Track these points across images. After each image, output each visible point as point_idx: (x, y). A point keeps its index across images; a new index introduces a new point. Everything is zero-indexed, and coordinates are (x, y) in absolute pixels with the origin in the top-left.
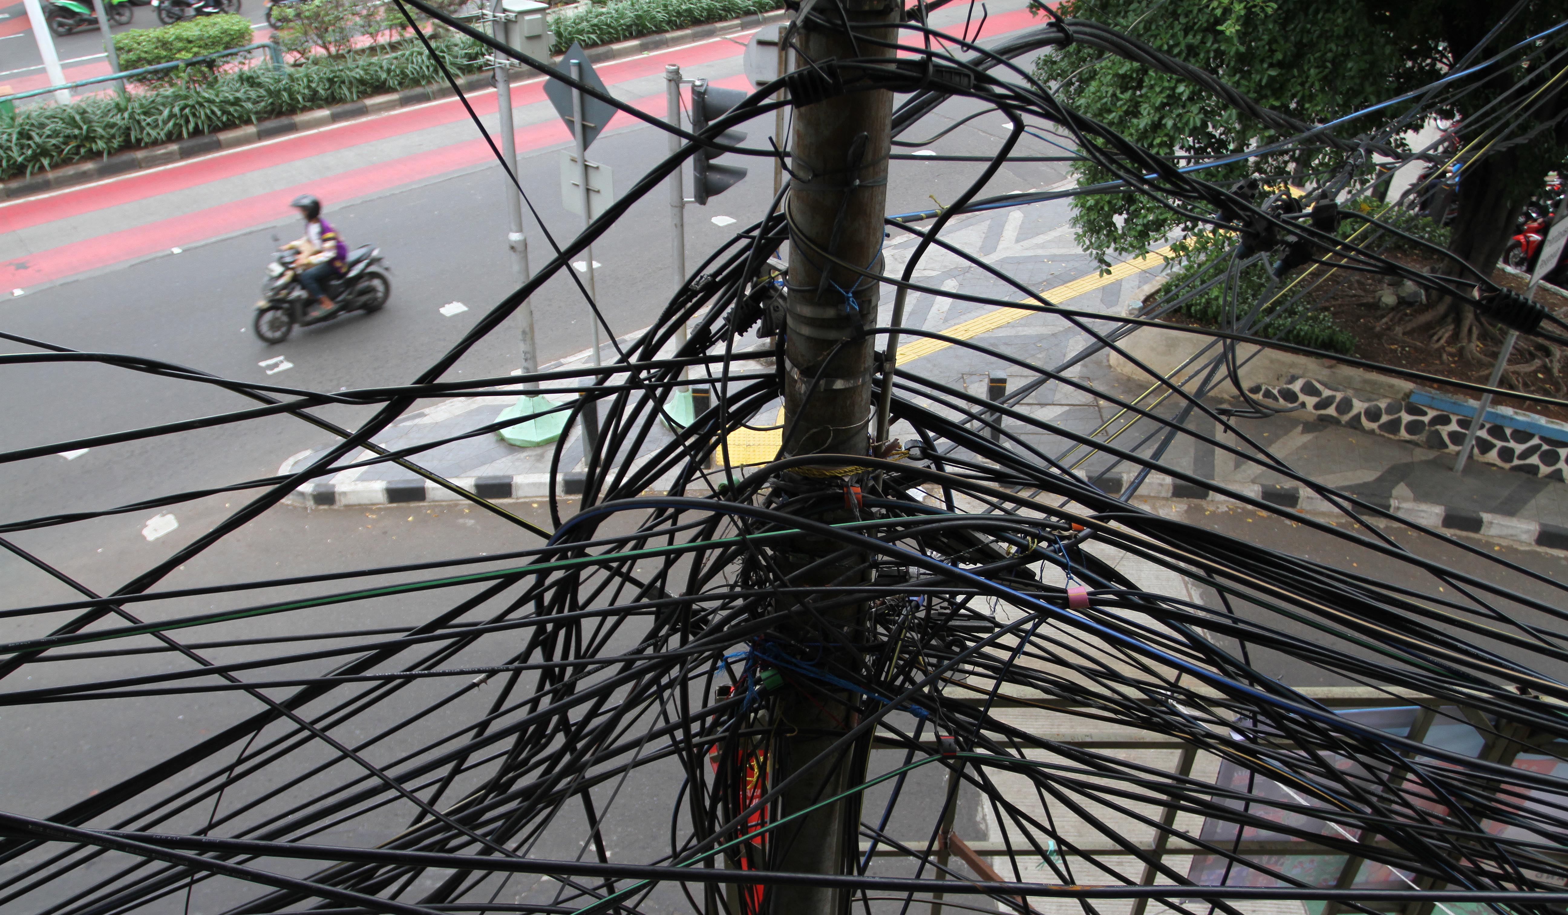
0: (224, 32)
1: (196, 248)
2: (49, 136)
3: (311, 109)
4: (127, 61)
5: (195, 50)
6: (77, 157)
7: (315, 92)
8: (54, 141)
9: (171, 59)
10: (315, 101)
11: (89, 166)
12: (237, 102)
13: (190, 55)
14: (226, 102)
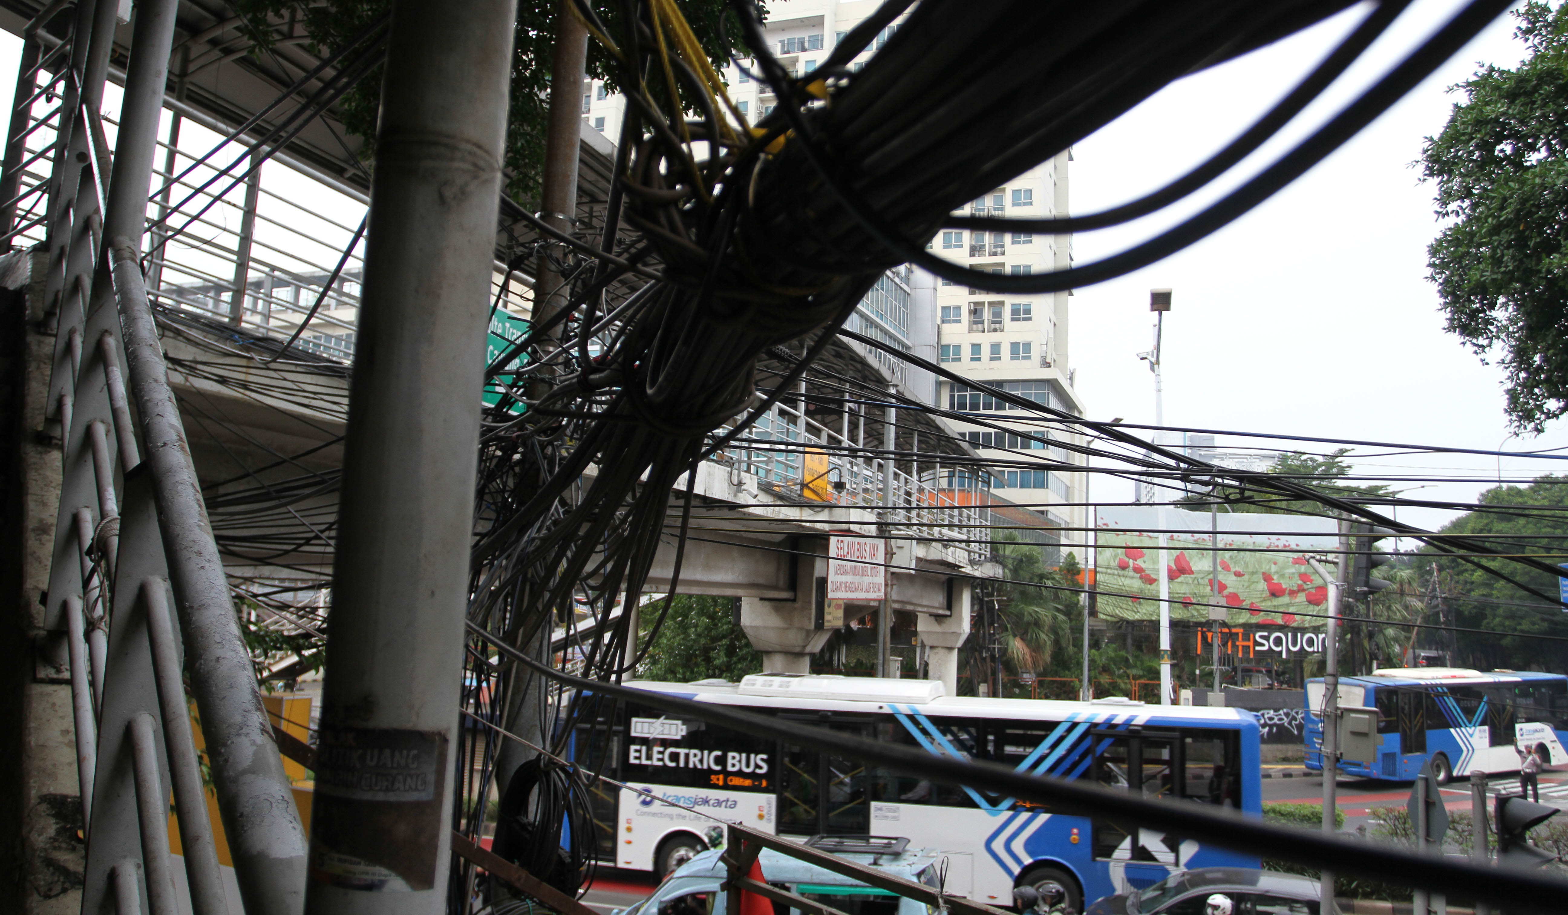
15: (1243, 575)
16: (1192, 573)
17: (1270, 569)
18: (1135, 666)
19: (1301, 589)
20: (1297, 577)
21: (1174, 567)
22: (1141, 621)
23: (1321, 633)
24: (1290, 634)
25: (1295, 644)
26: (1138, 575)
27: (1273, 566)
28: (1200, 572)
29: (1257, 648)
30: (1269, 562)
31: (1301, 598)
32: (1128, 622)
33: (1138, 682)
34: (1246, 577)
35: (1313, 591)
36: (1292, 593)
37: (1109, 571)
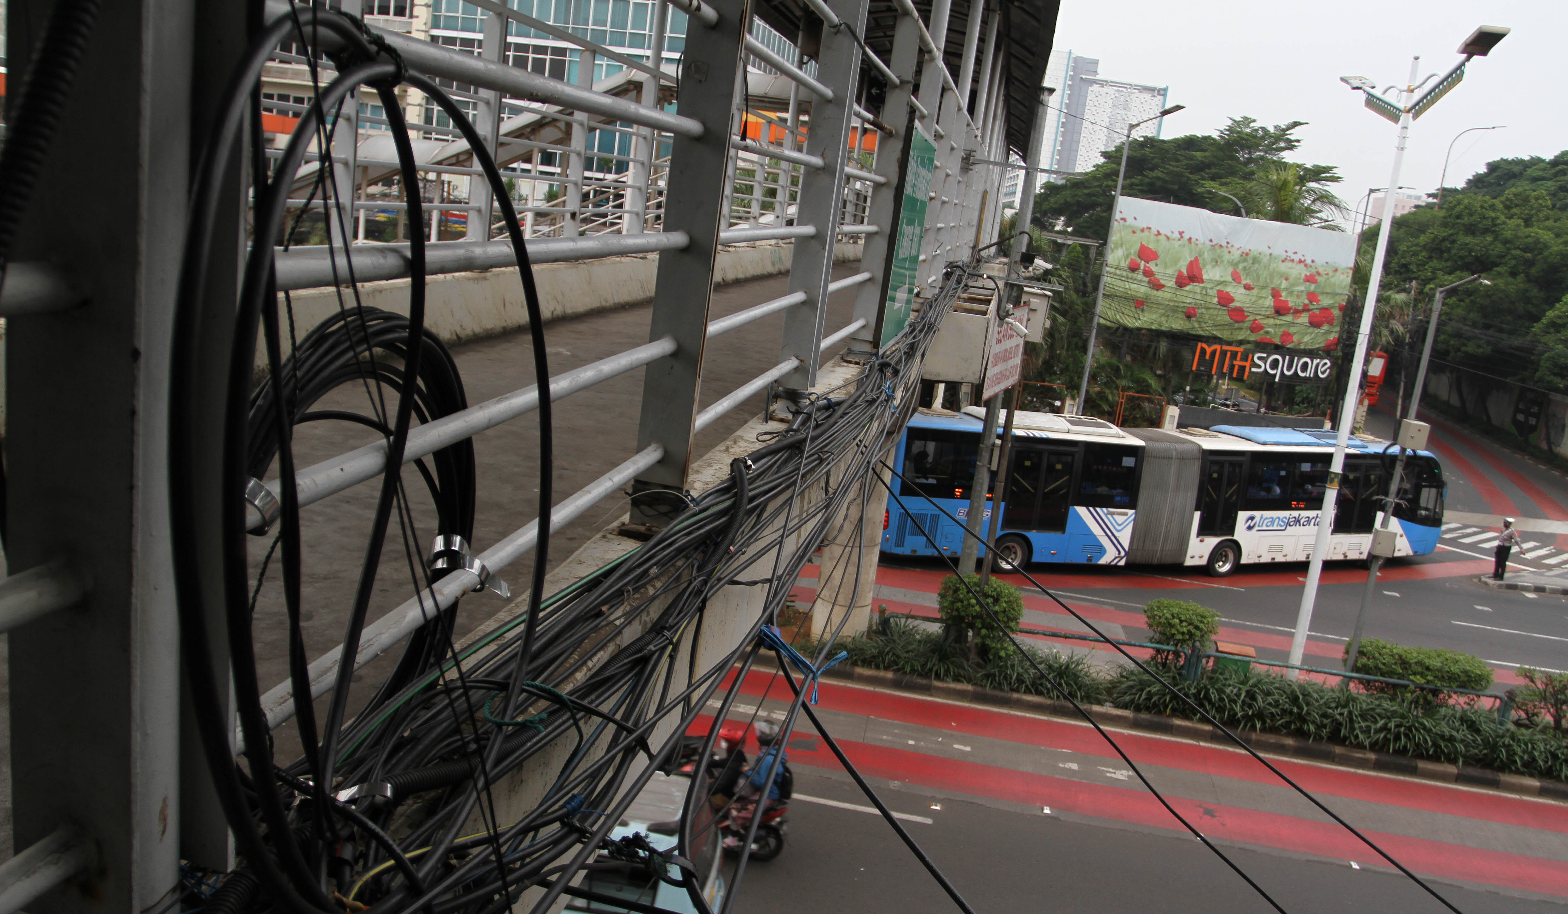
0: (1465, 672)
1: (1375, 872)
2: (1270, 704)
3: (1522, 774)
4: (1364, 665)
5: (1430, 678)
6: (1285, 731)
7: (1534, 759)
8: (1273, 710)
9: (1401, 676)
10: (1530, 768)
11: (1290, 742)
12: (1452, 739)
13: (1423, 681)
14: (1442, 737)
15: (1253, 289)
16: (1202, 281)
17: (1280, 284)
18: (1125, 377)
19: (1306, 309)
20: (1304, 296)
21: (1186, 274)
22: (1139, 329)
23: (1316, 358)
24: (1287, 357)
25: (1289, 368)
26: (1147, 279)
27: (1284, 281)
28: (1210, 281)
29: (1253, 370)
30: (1281, 277)
31: (1304, 319)
32: (1126, 329)
33: (1126, 393)
34: (1255, 292)
35: (1317, 312)
36: (1297, 312)
37: (1118, 272)
